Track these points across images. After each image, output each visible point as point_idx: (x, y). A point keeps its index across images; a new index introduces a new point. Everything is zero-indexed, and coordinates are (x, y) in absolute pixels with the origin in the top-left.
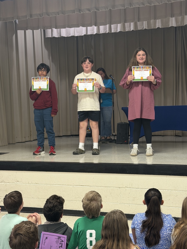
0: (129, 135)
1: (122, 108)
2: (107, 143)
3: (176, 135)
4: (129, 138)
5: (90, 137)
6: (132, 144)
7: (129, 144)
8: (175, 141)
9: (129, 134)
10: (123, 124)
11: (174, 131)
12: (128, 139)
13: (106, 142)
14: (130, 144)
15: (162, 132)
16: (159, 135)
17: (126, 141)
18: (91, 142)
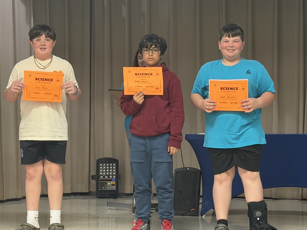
0: (201, 197)
1: (186, 135)
3: (304, 197)
4: (201, 201)
5: (114, 198)
6: (205, 216)
7: (200, 217)
8: (300, 210)
9: (201, 194)
10: (188, 171)
11: (300, 188)
12: (199, 204)
14: (202, 215)
17: (193, 209)
18: (116, 209)
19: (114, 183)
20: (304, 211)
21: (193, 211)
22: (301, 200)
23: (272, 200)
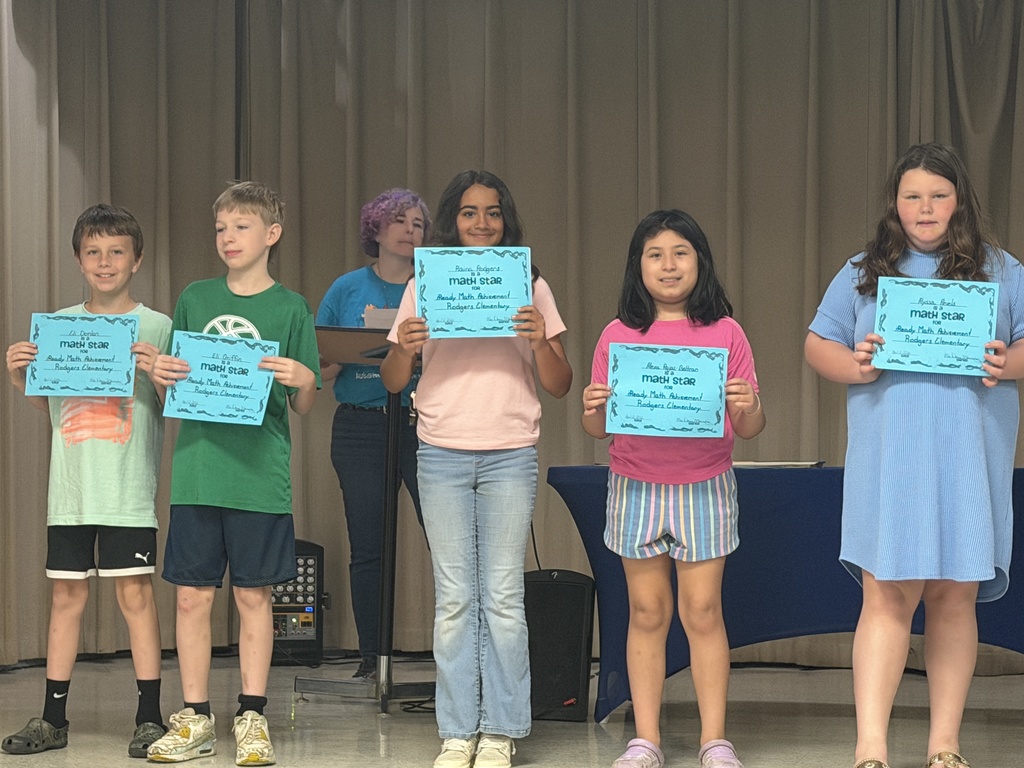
0: (595, 660)
5: (310, 666)
6: (609, 722)
7: (591, 725)
9: (596, 652)
14: (598, 720)
15: (803, 641)
16: (778, 661)
17: (572, 701)
19: (311, 620)
21: (571, 704)
23: (797, 670)
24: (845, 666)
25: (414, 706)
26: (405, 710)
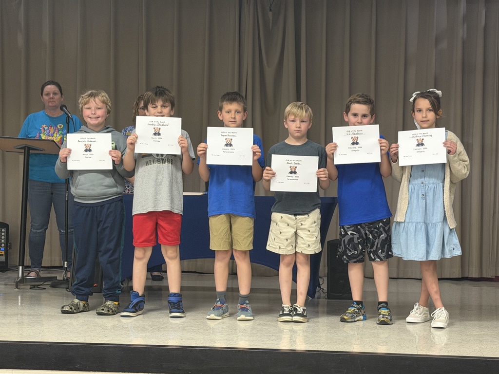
2: (45, 289)
5: (1, 272)
13: (41, 285)
17: (96, 285)
18: (6, 285)
19: (3, 253)
20: (234, 287)
21: (95, 286)
22: (231, 274)
23: (197, 274)
24: (212, 273)
25: (35, 287)
26: (31, 288)
